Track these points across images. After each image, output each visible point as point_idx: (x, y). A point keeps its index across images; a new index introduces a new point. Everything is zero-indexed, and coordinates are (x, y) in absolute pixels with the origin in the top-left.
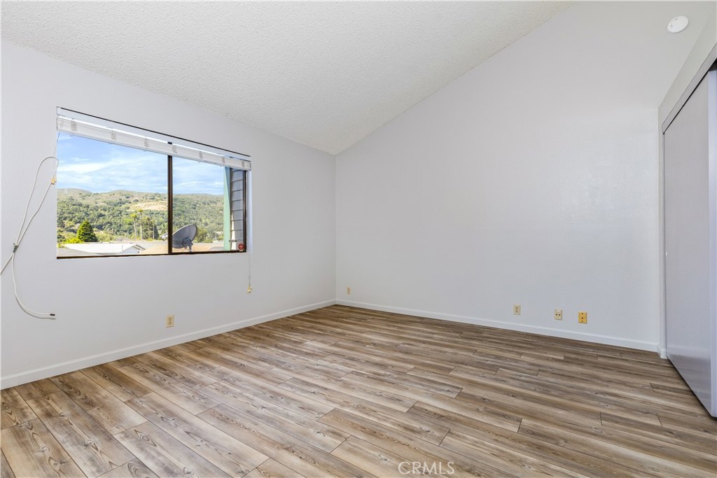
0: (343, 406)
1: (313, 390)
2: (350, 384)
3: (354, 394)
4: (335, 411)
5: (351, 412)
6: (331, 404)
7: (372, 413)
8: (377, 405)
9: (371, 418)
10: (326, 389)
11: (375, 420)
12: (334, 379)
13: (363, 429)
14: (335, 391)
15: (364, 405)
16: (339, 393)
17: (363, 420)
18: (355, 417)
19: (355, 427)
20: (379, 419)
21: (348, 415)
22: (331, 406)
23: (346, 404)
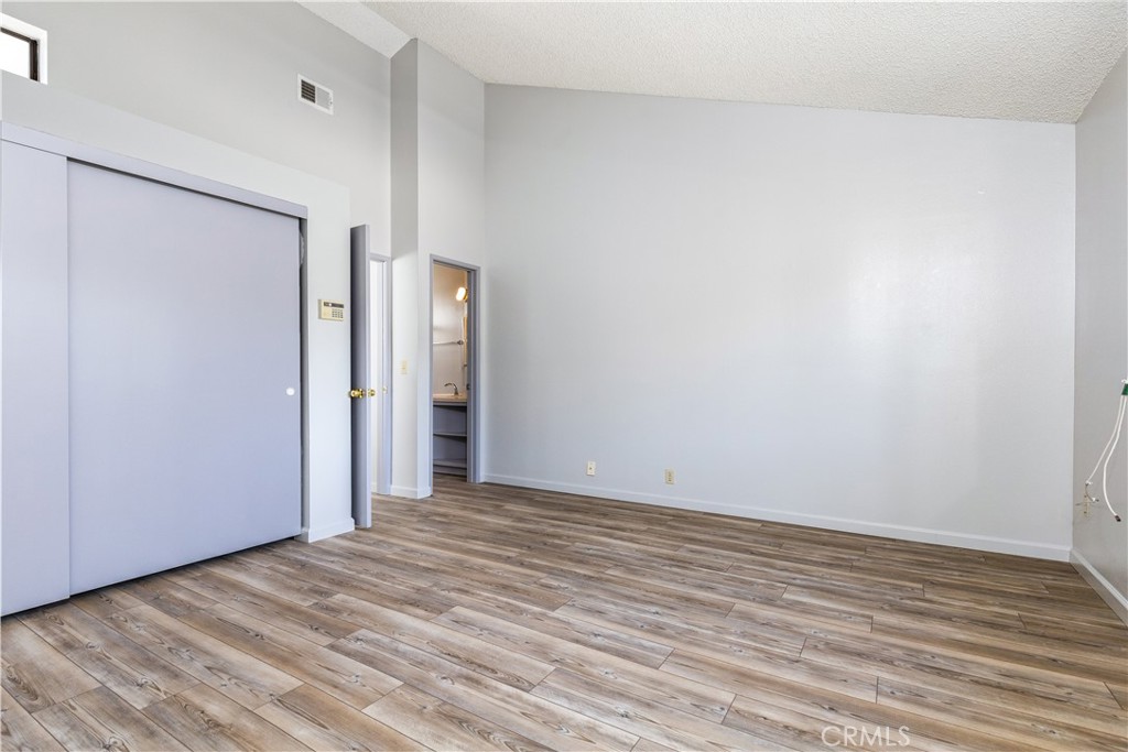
0: (544, 615)
1: (599, 641)
2: (534, 652)
3: (527, 632)
4: (554, 608)
5: (530, 607)
6: (561, 617)
7: (501, 605)
8: (494, 614)
9: (505, 599)
10: (577, 641)
11: (500, 598)
12: (567, 665)
13: (516, 590)
14: (561, 638)
15: (512, 615)
16: (554, 635)
17: (515, 598)
18: (524, 600)
19: (528, 593)
20: (496, 600)
21: (534, 603)
22: (558, 614)
23: (538, 617)
